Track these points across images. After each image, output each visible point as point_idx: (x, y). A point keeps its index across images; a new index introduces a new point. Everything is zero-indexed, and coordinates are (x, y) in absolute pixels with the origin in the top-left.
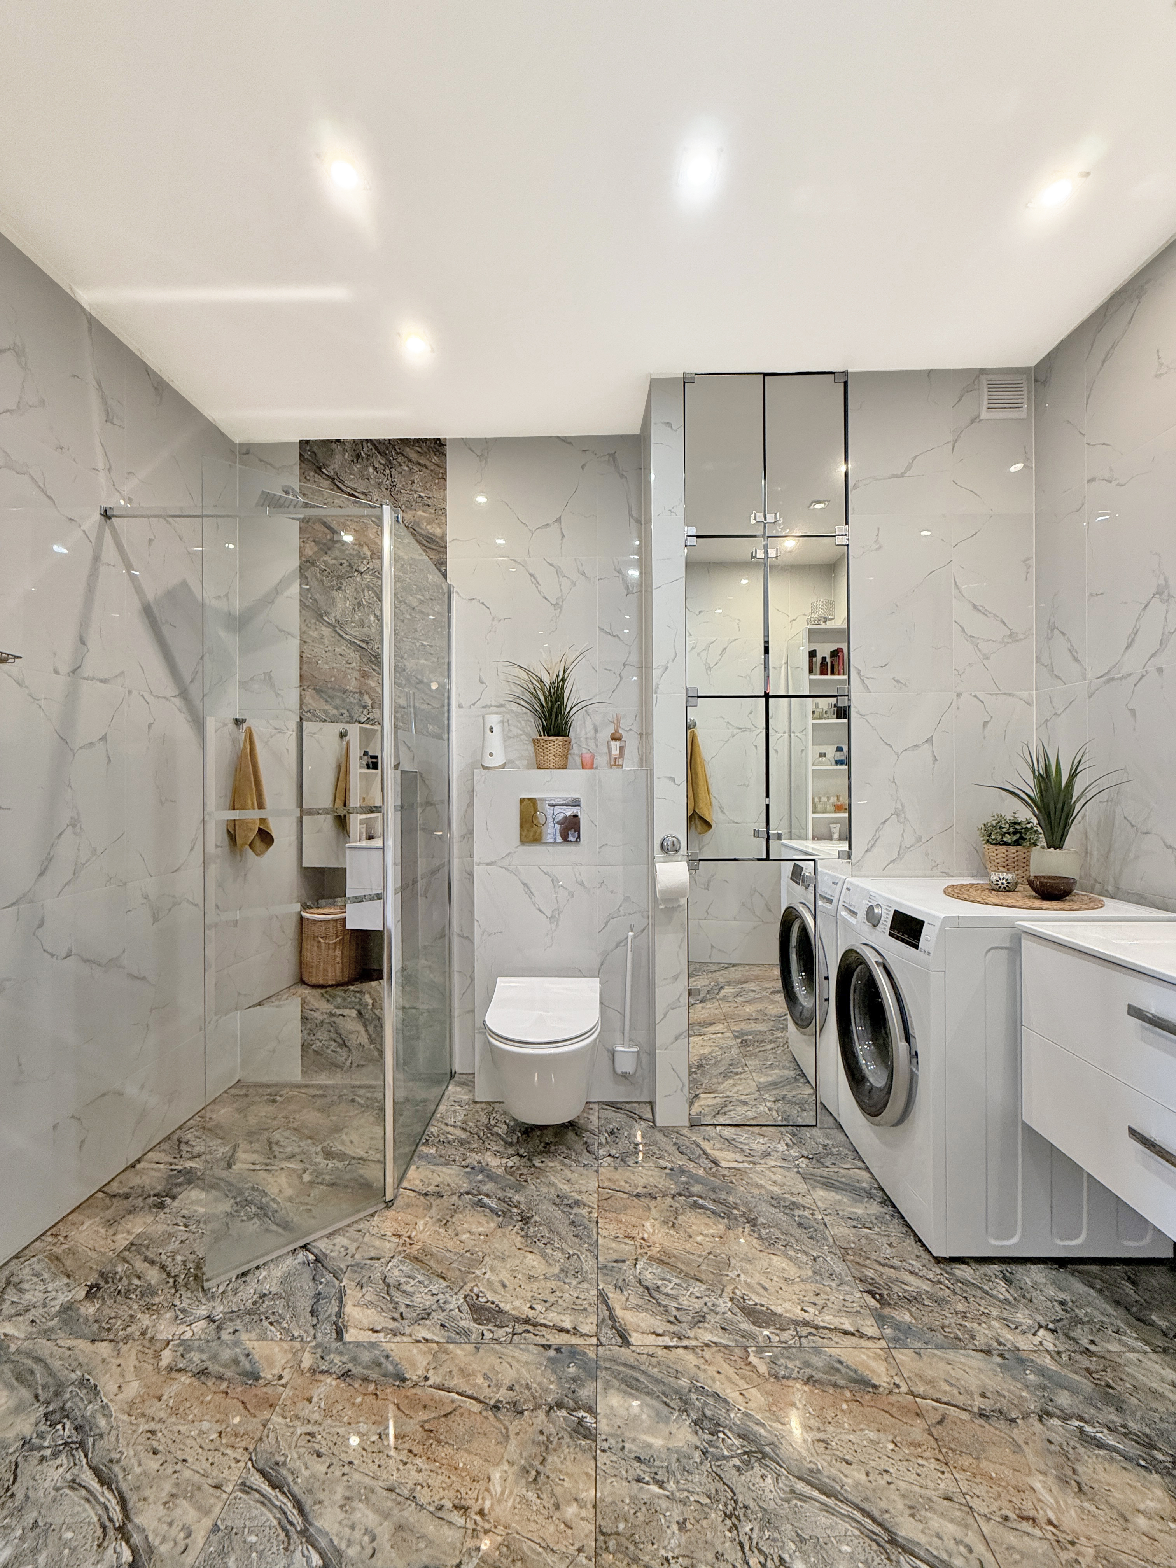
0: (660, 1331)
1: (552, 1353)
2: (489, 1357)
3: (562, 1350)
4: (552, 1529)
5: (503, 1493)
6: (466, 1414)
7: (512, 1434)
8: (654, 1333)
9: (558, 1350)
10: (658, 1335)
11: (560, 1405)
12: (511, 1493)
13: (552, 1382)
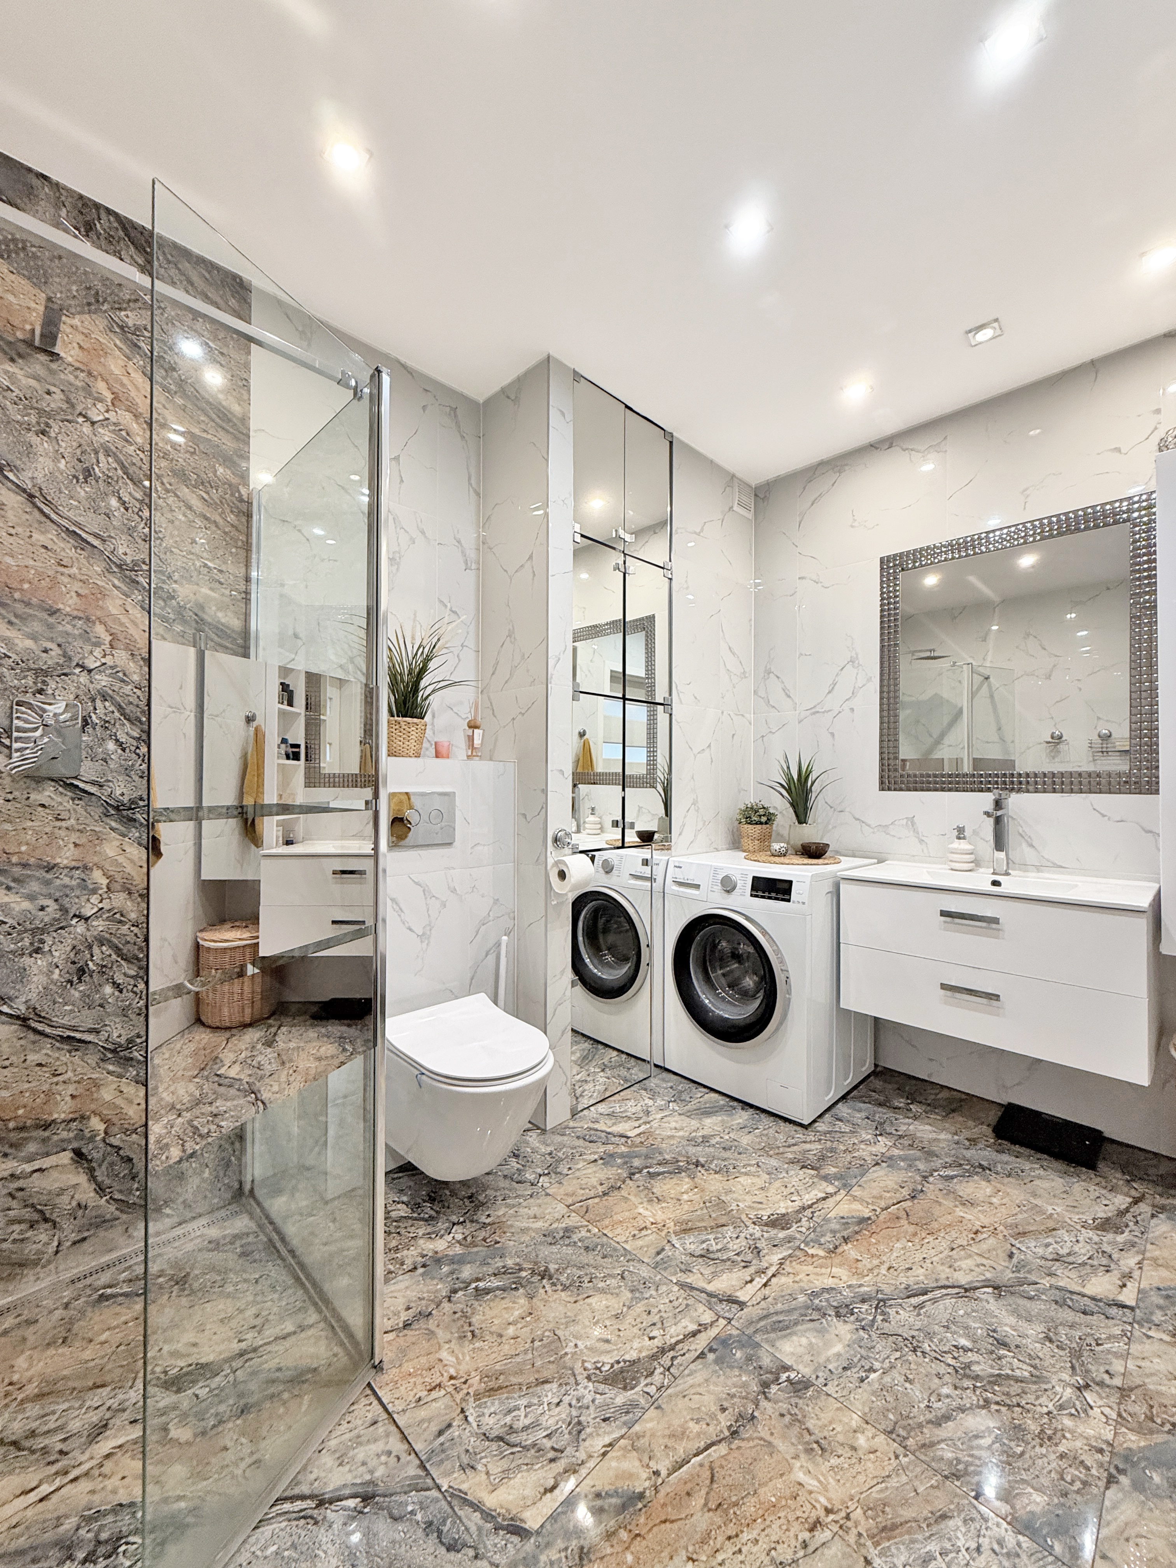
0: (749, 1278)
1: (711, 1356)
2: (676, 1405)
3: (715, 1347)
4: (869, 1464)
5: (820, 1482)
6: (724, 1463)
7: (768, 1437)
8: (747, 1283)
9: (711, 1350)
10: (751, 1281)
11: (765, 1385)
12: (823, 1475)
13: (740, 1375)
